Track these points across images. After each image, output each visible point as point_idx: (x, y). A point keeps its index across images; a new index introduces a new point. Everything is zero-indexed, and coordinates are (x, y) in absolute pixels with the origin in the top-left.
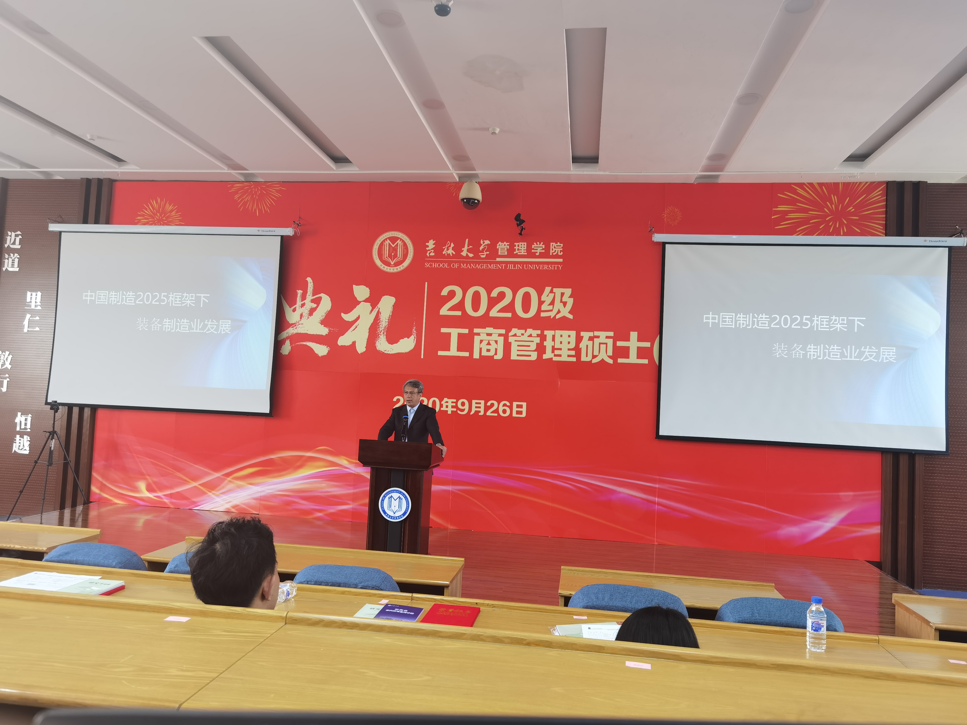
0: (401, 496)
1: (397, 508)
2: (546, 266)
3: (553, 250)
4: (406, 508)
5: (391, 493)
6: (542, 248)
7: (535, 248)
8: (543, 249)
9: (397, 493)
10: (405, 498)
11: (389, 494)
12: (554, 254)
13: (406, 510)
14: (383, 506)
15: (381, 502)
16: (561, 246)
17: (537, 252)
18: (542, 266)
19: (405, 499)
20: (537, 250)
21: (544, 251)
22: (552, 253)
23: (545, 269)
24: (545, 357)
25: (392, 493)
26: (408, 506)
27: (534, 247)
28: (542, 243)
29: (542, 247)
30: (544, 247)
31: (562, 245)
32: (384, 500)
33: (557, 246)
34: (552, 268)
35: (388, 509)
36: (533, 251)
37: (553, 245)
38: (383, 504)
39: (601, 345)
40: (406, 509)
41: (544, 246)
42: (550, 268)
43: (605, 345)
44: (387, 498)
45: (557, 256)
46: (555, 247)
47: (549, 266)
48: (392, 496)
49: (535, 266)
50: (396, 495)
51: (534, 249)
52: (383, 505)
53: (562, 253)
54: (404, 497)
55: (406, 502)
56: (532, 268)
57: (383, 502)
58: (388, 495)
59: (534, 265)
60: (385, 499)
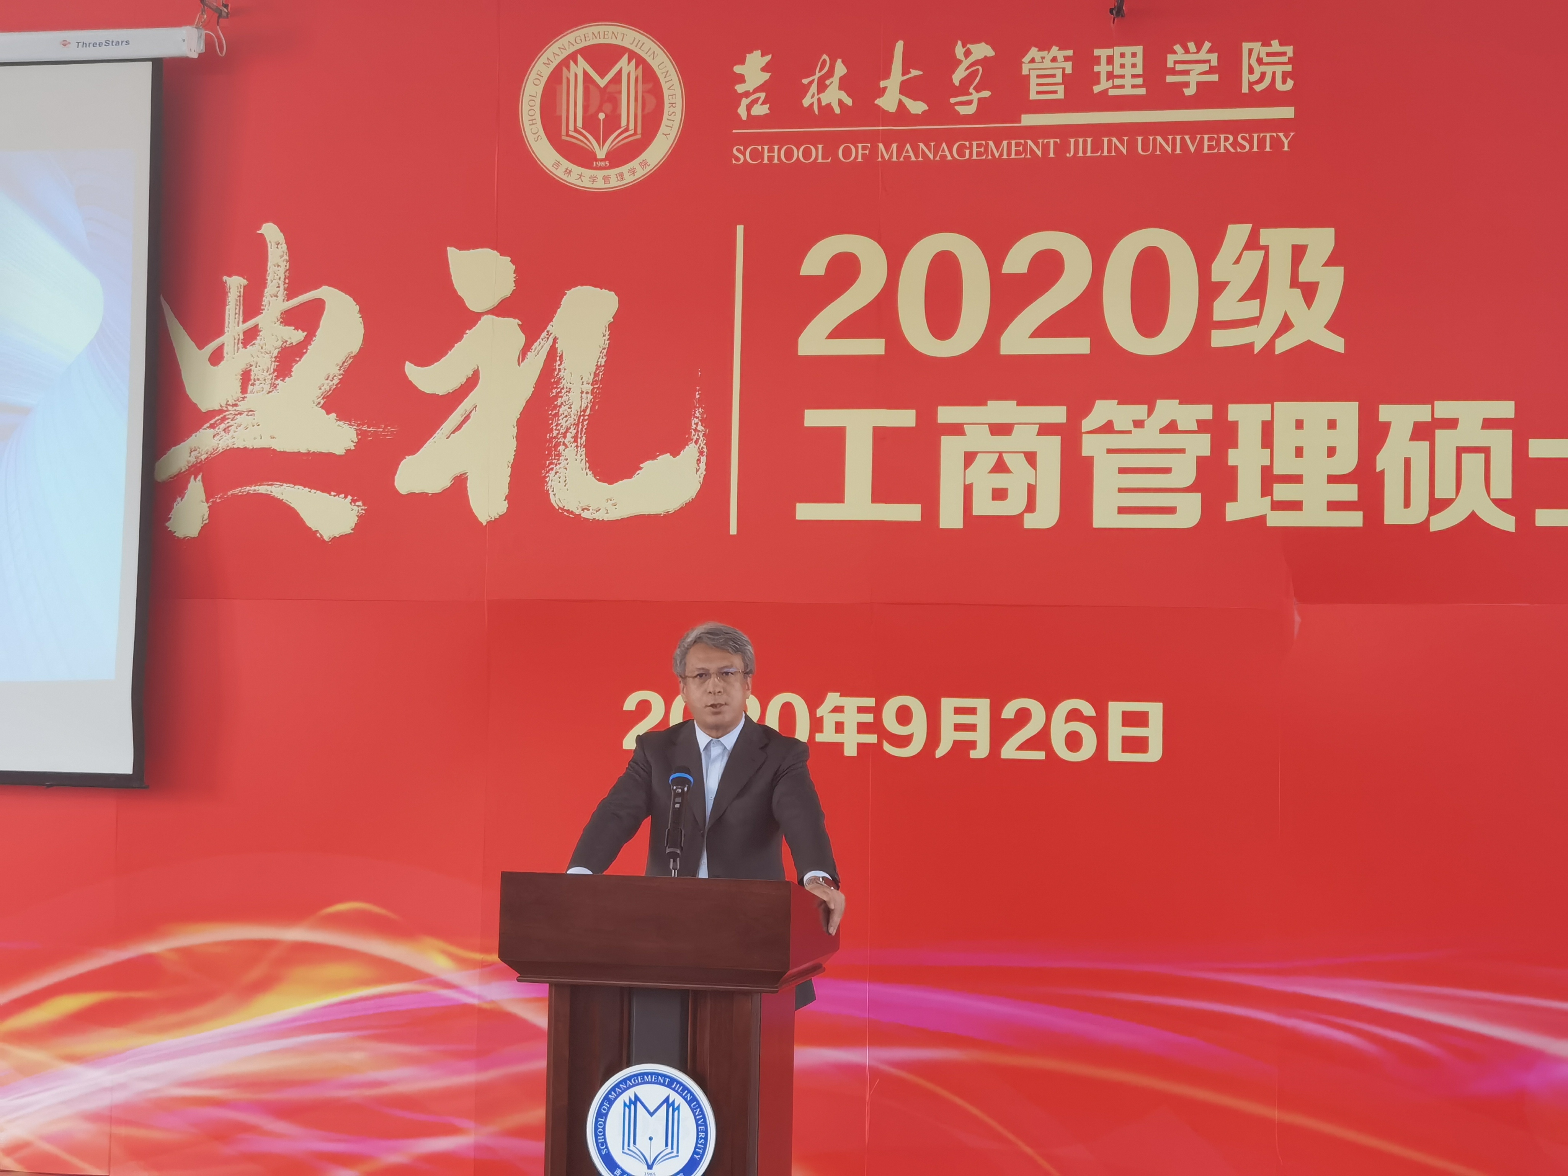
0: (675, 1097)
1: (659, 1144)
2: (1226, 139)
3: (1251, 71)
4: (697, 1143)
5: (634, 1086)
6: (1206, 67)
7: (1179, 67)
8: (1212, 71)
9: (660, 1084)
10: (689, 1103)
11: (626, 1090)
12: (1258, 88)
13: (695, 1152)
14: (605, 1138)
15: (596, 1121)
16: (1284, 54)
17: (1187, 85)
18: (1210, 139)
19: (692, 1110)
20: (1186, 73)
21: (1215, 78)
22: (1251, 84)
23: (1222, 150)
24: (1234, 512)
25: (639, 1084)
26: (702, 1135)
27: (1176, 62)
28: (1207, 45)
29: (1209, 61)
30: (1214, 63)
31: (1289, 50)
32: (606, 1115)
33: (1269, 54)
34: (1252, 147)
35: (626, 1150)
36: (1170, 79)
37: (1251, 51)
38: (604, 1129)
39: (1465, 456)
40: (696, 1147)
41: (1214, 58)
42: (1243, 147)
43: (1482, 455)
44: (618, 1106)
45: (1271, 97)
46: (1260, 61)
47: (1240, 139)
48: (636, 1096)
49: (1183, 140)
50: (652, 1094)
51: (1173, 72)
52: (604, 1135)
53: (1290, 84)
54: (686, 1100)
55: (697, 1121)
56: (1169, 150)
57: (605, 1122)
58: (620, 1094)
59: (1178, 138)
60: (609, 1109)
